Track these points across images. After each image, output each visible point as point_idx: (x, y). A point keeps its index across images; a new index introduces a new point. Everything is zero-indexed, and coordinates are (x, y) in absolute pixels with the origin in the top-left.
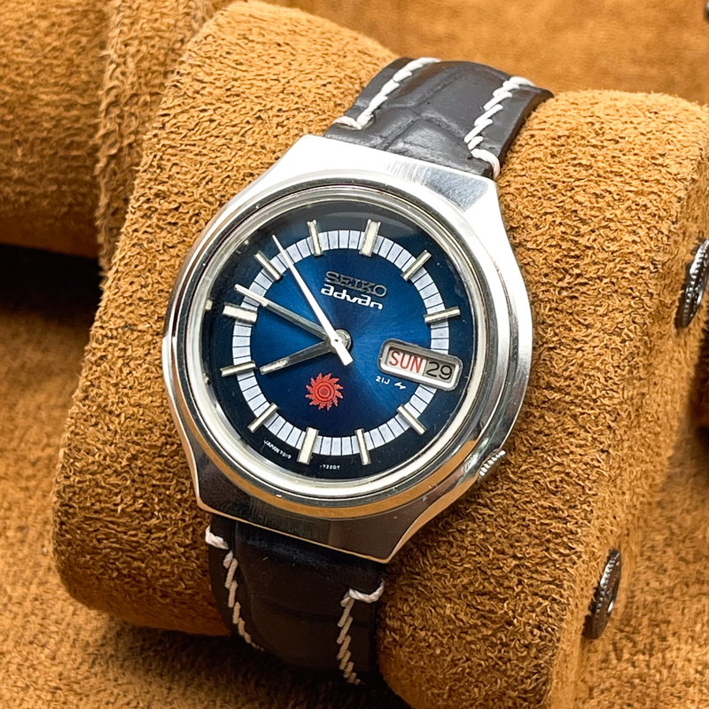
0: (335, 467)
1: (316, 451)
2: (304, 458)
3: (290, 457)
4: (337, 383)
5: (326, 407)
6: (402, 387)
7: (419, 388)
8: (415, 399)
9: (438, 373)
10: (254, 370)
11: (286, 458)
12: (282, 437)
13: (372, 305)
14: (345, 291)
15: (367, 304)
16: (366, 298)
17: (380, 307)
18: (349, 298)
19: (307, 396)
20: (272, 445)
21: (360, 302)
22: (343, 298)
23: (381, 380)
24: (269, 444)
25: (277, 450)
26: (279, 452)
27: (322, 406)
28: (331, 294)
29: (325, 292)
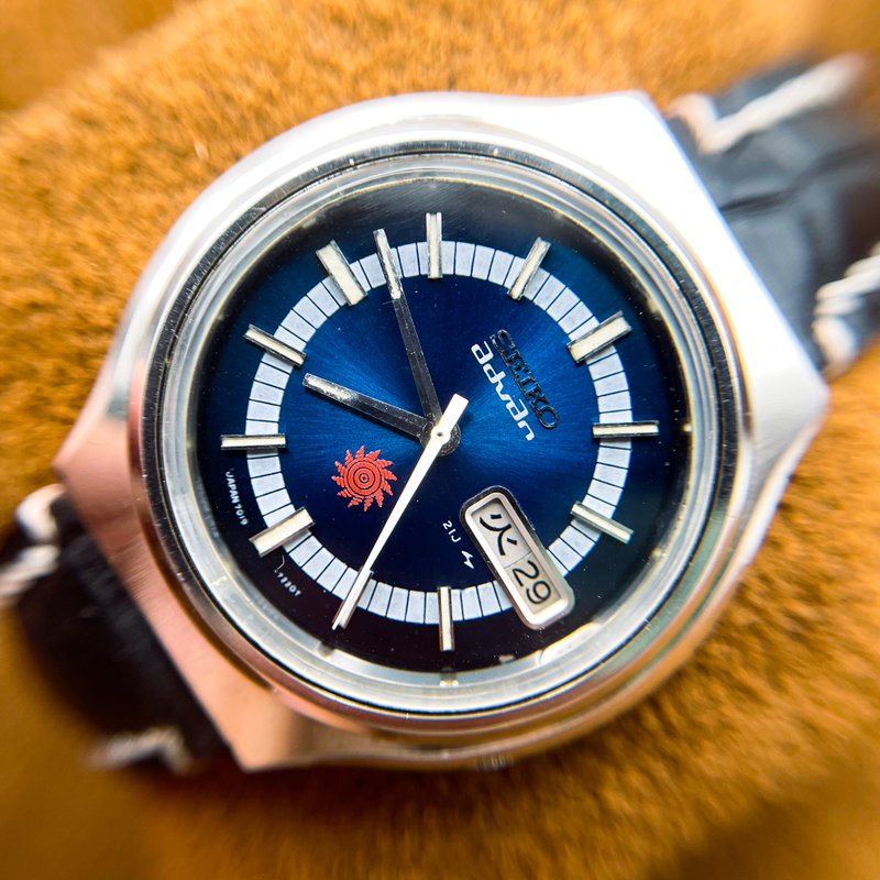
0: (293, 589)
1: (288, 548)
2: (264, 544)
3: (245, 522)
4: (389, 481)
5: (349, 499)
6: (468, 563)
7: (489, 585)
8: (472, 593)
9: (529, 583)
10: (296, 367)
11: (238, 520)
12: (258, 487)
13: (522, 424)
15: (516, 418)
17: (530, 437)
18: (499, 388)
19: (337, 463)
20: (233, 487)
21: (510, 405)
22: (493, 380)
23: (450, 529)
24: (231, 481)
25: (236, 500)
26: (236, 504)
27: (345, 493)
28: (481, 361)
29: (478, 352)
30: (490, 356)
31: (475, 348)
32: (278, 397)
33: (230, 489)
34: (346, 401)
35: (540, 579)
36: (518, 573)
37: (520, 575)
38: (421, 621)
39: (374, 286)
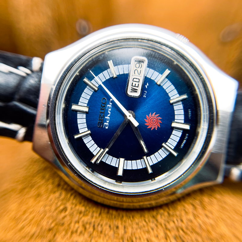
0: (190, 112)
1: (183, 122)
2: (187, 127)
4: (149, 116)
5: (161, 120)
6: (148, 85)
7: (147, 76)
8: (153, 78)
9: (139, 70)
10: (147, 156)
11: (188, 136)
12: (178, 139)
13: (111, 104)
14: (106, 117)
16: (108, 107)
17: (112, 100)
18: (109, 115)
19: (156, 129)
20: (183, 144)
21: (110, 110)
22: (109, 118)
23: (145, 95)
24: (182, 145)
25: (185, 141)
26: (185, 140)
27: (160, 122)
28: (108, 124)
29: (107, 126)
30: (105, 124)
31: (107, 128)
32: (156, 154)
33: (184, 144)
34: (142, 141)
35: (136, 68)
36: (139, 74)
37: (139, 73)
38: (169, 81)
39: (116, 159)
